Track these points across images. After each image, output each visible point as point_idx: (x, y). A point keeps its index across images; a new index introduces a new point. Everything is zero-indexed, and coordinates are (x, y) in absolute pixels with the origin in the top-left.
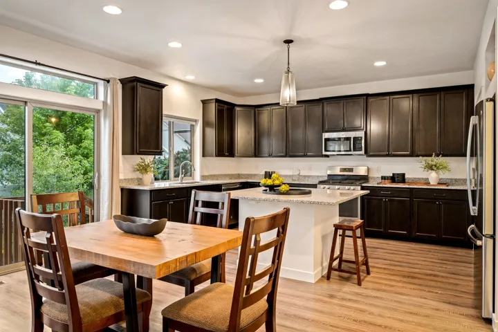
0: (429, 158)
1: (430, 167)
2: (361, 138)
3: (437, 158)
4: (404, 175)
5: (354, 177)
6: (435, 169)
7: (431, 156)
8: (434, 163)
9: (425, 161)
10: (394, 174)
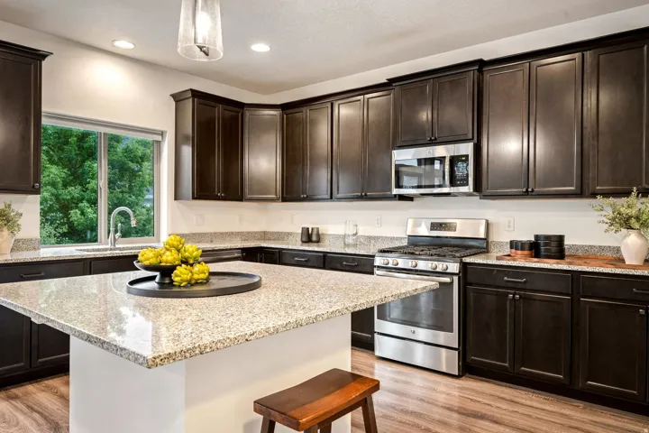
0: (623, 200)
1: (625, 223)
2: (467, 156)
3: (644, 200)
4: (560, 239)
5: (458, 242)
6: (637, 226)
7: (627, 194)
8: (633, 212)
9: (613, 206)
10: (537, 237)
